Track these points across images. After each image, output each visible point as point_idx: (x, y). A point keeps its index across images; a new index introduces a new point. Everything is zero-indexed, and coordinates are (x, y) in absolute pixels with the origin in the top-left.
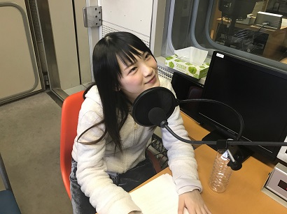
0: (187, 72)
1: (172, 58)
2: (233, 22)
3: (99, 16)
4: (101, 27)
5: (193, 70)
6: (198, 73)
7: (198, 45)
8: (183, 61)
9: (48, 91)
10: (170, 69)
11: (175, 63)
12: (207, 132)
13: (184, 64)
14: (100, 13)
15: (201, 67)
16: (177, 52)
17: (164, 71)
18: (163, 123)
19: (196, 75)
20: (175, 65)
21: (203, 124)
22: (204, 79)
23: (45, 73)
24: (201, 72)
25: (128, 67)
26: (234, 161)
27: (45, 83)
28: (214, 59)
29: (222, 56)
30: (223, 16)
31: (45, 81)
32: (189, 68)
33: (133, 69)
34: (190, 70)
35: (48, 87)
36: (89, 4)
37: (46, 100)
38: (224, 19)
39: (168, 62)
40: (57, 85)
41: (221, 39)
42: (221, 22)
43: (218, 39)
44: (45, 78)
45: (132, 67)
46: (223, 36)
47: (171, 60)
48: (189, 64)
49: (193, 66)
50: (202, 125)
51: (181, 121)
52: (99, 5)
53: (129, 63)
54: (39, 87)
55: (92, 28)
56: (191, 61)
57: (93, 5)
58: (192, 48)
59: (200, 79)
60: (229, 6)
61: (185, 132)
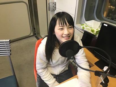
0: (90, 31)
1: (84, 25)
3: (55, 6)
4: (55, 11)
5: (93, 31)
6: (95, 32)
7: (97, 19)
8: (89, 26)
9: (35, 36)
10: (83, 30)
13: (89, 28)
14: (55, 5)
15: (97, 30)
16: (87, 22)
17: (80, 30)
18: (72, 57)
20: (85, 28)
22: (98, 35)
23: (34, 29)
24: (97, 32)
26: (103, 82)
27: (34, 32)
28: (103, 27)
29: (107, 25)
30: (111, 5)
32: (91, 30)
34: (91, 31)
35: (35, 34)
36: (51, 1)
37: (34, 39)
38: (112, 7)
39: (82, 26)
40: (39, 33)
41: (110, 16)
42: (110, 8)
46: (110, 14)
47: (84, 26)
48: (91, 28)
49: (93, 29)
50: (96, 56)
51: (84, 54)
52: (55, 2)
54: (32, 34)
55: (52, 11)
56: (92, 26)
57: (53, 1)
58: (93, 21)
59: (96, 35)
61: (86, 60)
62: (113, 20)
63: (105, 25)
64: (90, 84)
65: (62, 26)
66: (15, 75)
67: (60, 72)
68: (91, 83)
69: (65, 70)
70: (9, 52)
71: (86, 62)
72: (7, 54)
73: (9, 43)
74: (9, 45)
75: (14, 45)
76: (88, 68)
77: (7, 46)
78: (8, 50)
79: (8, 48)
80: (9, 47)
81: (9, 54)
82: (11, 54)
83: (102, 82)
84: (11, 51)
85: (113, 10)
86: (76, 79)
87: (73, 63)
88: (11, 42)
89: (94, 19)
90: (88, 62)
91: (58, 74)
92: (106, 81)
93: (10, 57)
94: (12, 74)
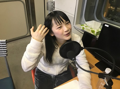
0: (90, 32)
1: (84, 25)
2: (116, 9)
5: (93, 32)
6: (95, 33)
7: (97, 20)
8: (89, 27)
10: (83, 30)
11: (85, 28)
12: (98, 61)
13: (89, 28)
15: (97, 30)
16: (87, 23)
17: (80, 31)
18: (73, 59)
21: (96, 57)
22: (98, 36)
24: (97, 32)
25: (58, 25)
26: (107, 85)
28: (104, 27)
29: (108, 26)
30: (111, 6)
32: (92, 30)
33: (60, 27)
38: (111, 7)
39: (82, 27)
41: (109, 16)
43: (108, 16)
45: (59, 26)
46: (110, 15)
48: (91, 28)
52: (54, 1)
53: (58, 24)
54: (29, 34)
56: (93, 27)
57: (51, 1)
58: (93, 21)
59: (96, 36)
60: (114, 1)
61: (86, 61)
64: (91, 86)
65: (60, 25)
66: (11, 77)
68: (92, 84)
70: (5, 53)
71: (87, 63)
72: (3, 55)
73: (5, 43)
74: (5, 45)
75: (10, 45)
77: (3, 46)
78: (4, 51)
80: (6, 47)
81: (5, 55)
82: (7, 55)
84: (7, 51)
85: (113, 11)
88: (7, 42)
92: (110, 83)
93: (6, 58)
94: (8, 76)
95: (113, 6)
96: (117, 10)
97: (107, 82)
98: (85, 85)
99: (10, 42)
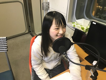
0: (80, 29)
1: (75, 23)
3: (48, 6)
5: (83, 29)
6: (85, 30)
8: (79, 24)
9: (30, 33)
10: (74, 28)
11: (76, 25)
12: (87, 55)
13: (79, 26)
14: (49, 4)
15: (86, 27)
16: (77, 21)
17: (71, 28)
18: (64, 53)
19: (84, 31)
23: (29, 27)
24: (86, 29)
27: (29, 30)
28: (92, 25)
29: (95, 24)
30: (99, 5)
31: (29, 29)
32: (82, 27)
35: (30, 31)
36: (44, 1)
37: (29, 36)
38: (99, 7)
39: (73, 24)
40: (33, 31)
41: (98, 15)
43: (96, 15)
44: (29, 28)
46: (98, 13)
48: (81, 26)
49: (83, 27)
50: (85, 52)
52: (48, 2)
54: (27, 32)
55: (45, 10)
56: (83, 25)
57: (46, 1)
58: (83, 19)
59: (86, 32)
60: (101, 1)
61: (77, 55)
62: (101, 18)
63: (93, 23)
64: (81, 77)
65: (58, 26)
67: (54, 66)
69: (58, 64)
70: (6, 49)
71: (77, 57)
72: (4, 50)
73: (6, 40)
74: (6, 42)
75: (10, 41)
76: (79, 62)
77: (4, 43)
78: (5, 47)
79: (4, 45)
80: (6, 44)
81: (6, 50)
83: (92, 75)
84: (7, 47)
85: (101, 10)
86: (68, 72)
87: (65, 58)
88: (7, 39)
89: (84, 18)
90: (79, 56)
91: (52, 68)
92: (96, 74)
93: (7, 53)
94: (9, 69)
95: (101, 6)
96: (104, 9)
97: (93, 74)
98: (75, 76)
99: (11, 39)
